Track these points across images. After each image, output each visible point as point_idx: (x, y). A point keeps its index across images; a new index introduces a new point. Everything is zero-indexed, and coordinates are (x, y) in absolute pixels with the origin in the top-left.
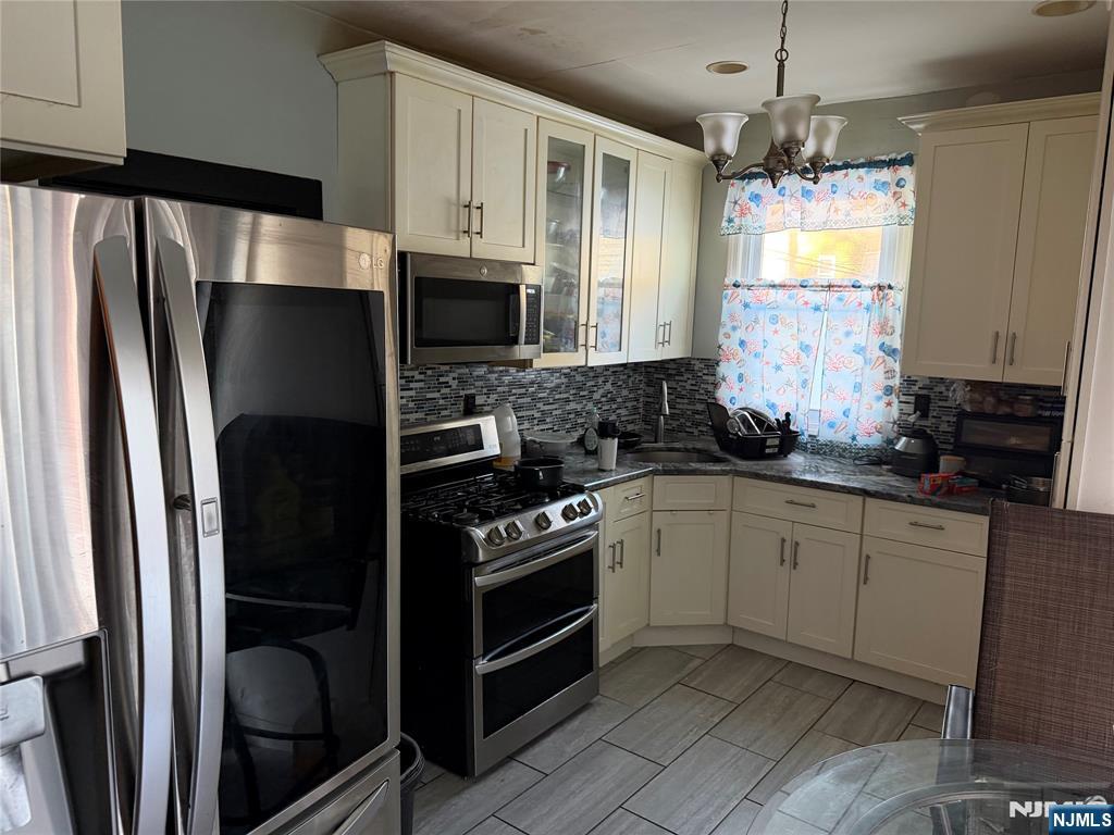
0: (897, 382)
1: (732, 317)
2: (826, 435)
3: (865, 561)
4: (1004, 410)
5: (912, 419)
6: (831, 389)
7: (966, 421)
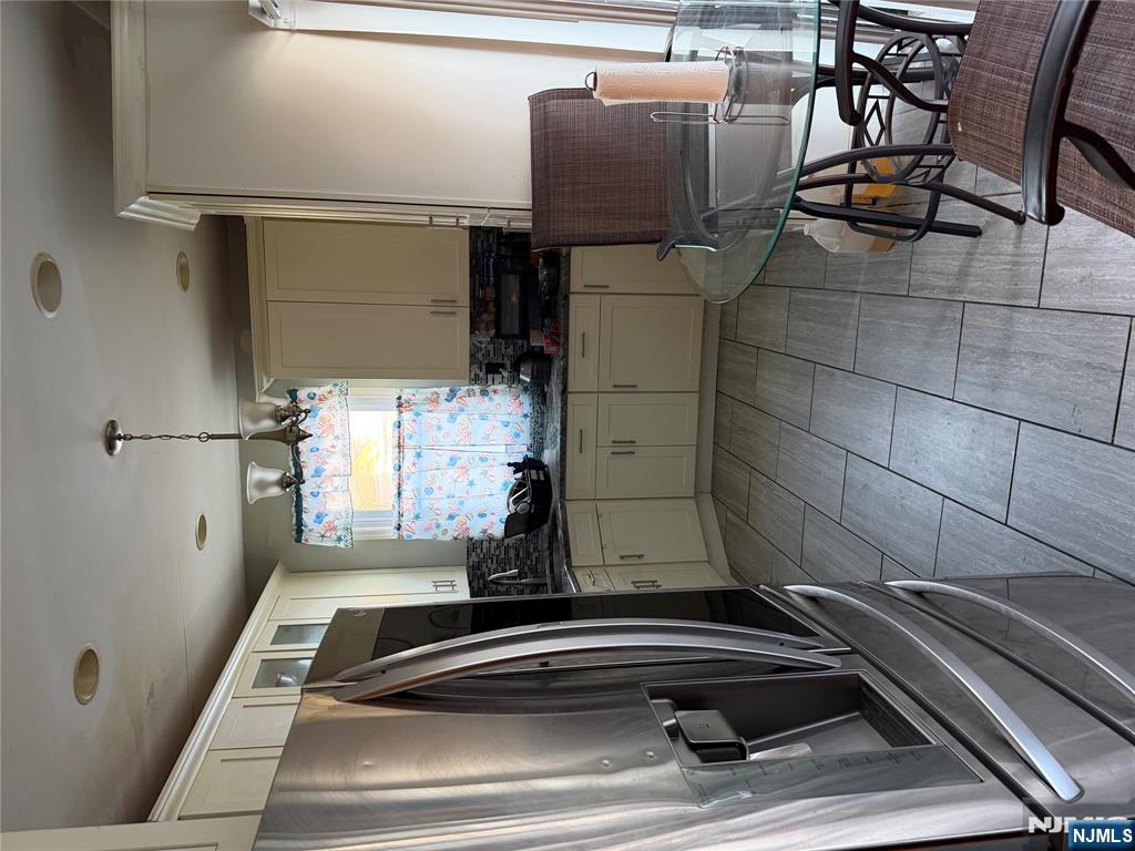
0: (477, 388)
1: (427, 529)
2: (526, 438)
3: (619, 388)
4: (491, 307)
5: (505, 374)
6: (487, 437)
7: (503, 332)
